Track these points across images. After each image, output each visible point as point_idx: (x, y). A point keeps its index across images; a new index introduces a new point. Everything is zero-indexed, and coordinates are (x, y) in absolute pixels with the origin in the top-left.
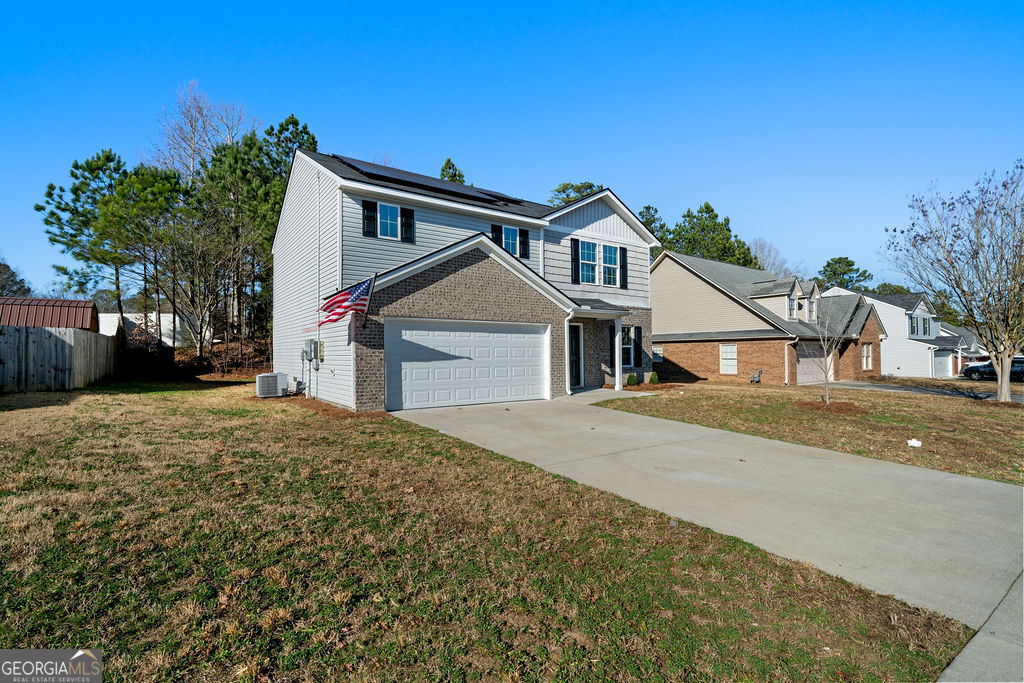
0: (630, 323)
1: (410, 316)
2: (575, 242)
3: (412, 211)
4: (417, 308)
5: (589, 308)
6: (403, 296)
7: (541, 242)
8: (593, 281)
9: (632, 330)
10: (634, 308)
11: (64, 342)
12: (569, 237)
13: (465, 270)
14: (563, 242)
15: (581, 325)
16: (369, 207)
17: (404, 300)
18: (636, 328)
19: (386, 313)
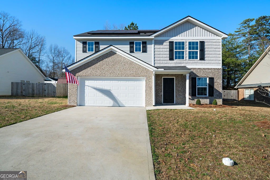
0: (205, 76)
1: (86, 76)
2: (171, 43)
3: (99, 42)
4: (88, 73)
5: (163, 69)
6: (83, 69)
7: (153, 45)
8: (183, 58)
9: (208, 79)
10: (208, 69)
11: (55, 86)
12: (168, 41)
13: (106, 59)
14: (165, 44)
15: (174, 77)
16: (84, 43)
17: (84, 71)
18: (210, 78)
19: (78, 75)
